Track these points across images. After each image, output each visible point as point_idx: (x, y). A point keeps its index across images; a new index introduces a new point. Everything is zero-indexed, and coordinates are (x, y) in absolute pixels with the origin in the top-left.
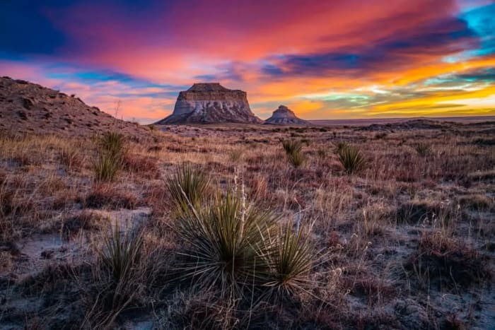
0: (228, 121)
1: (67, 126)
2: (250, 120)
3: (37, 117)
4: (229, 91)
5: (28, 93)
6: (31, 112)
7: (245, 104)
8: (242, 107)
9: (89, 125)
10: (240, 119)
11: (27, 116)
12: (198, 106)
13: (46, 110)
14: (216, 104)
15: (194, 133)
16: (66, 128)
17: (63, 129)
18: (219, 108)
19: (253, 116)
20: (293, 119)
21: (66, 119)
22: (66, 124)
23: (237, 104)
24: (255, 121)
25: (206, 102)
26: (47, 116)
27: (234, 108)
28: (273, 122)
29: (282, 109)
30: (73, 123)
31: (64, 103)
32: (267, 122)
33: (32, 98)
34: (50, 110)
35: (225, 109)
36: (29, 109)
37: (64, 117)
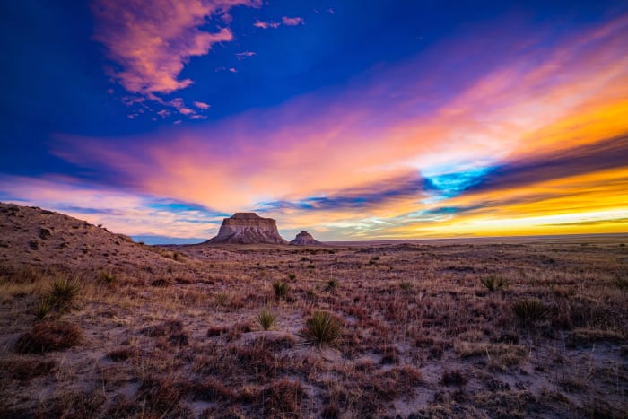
0: (261, 242)
1: (81, 256)
2: (278, 241)
3: (50, 247)
4: (262, 219)
5: (48, 223)
6: (46, 241)
7: (275, 229)
8: (272, 232)
9: (106, 255)
10: (270, 241)
11: (39, 245)
12: (238, 230)
13: (63, 240)
14: (252, 228)
15: (223, 256)
16: (79, 258)
17: (76, 258)
18: (254, 232)
19: (280, 238)
20: (312, 242)
21: (83, 249)
22: (81, 253)
23: (268, 229)
24: (282, 242)
25: (244, 227)
26: (62, 245)
27: (266, 232)
28: (296, 243)
29: (303, 233)
30: (89, 253)
31: (85, 233)
32: (292, 243)
33: (52, 228)
34: (68, 240)
35: (259, 233)
36: (44, 238)
37: (82, 247)
